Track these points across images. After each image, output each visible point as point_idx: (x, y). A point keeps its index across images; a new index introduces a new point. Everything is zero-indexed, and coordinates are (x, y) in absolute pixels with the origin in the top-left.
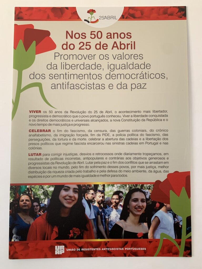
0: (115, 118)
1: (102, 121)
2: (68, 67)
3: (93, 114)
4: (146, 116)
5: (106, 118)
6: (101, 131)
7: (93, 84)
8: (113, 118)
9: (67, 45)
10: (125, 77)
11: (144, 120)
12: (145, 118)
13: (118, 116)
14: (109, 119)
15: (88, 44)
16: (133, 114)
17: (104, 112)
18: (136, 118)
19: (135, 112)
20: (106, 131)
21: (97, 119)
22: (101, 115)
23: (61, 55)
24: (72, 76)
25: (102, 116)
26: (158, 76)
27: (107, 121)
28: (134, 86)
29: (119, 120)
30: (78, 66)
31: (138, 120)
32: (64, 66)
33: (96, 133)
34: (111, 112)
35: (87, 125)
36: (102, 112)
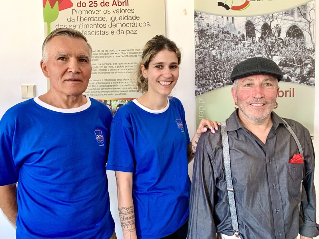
0: (116, 55)
1: (107, 57)
2: (82, 19)
3: (101, 52)
4: (138, 53)
5: (110, 55)
6: (107, 64)
7: (100, 31)
8: (115, 55)
9: (80, 3)
10: (122, 26)
11: (136, 56)
12: (137, 55)
13: (118, 53)
14: (112, 55)
15: (95, 2)
16: (128, 52)
17: (109, 51)
18: (131, 55)
19: (130, 50)
20: (111, 64)
21: (104, 55)
22: (106, 52)
23: (77, 11)
24: (85, 26)
25: (108, 54)
26: (144, 25)
27: (111, 57)
28: (128, 32)
29: (119, 56)
30: (89, 19)
31: (132, 56)
32: (80, 19)
33: (104, 66)
34: (113, 50)
35: (97, 60)
36: (107, 51)
